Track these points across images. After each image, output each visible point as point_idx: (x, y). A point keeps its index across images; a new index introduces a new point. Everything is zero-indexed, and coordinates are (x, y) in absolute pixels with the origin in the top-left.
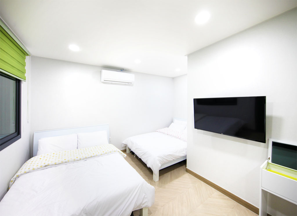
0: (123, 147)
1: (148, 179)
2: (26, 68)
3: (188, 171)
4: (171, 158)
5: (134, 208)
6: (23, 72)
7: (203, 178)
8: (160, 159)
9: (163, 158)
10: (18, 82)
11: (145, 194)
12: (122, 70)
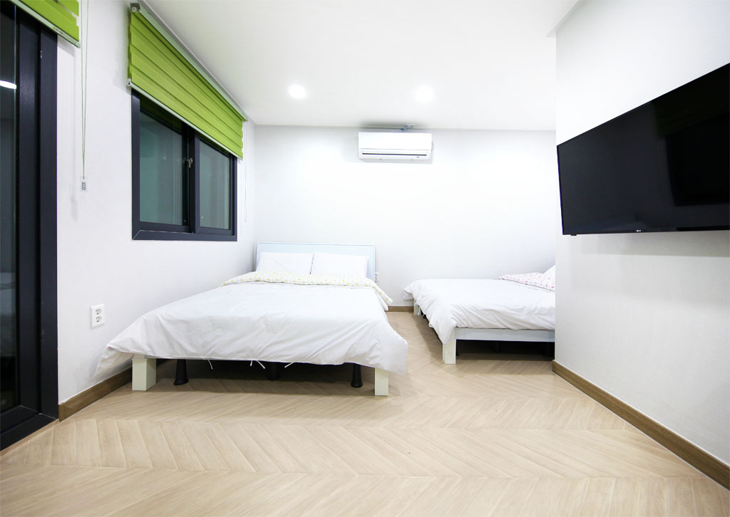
0: (407, 301)
1: (432, 356)
2: (243, 140)
3: (559, 371)
4: (498, 321)
5: (347, 354)
6: (240, 146)
7: (596, 388)
8: (460, 313)
9: (470, 313)
10: (233, 159)
11: (377, 342)
12: (404, 128)
